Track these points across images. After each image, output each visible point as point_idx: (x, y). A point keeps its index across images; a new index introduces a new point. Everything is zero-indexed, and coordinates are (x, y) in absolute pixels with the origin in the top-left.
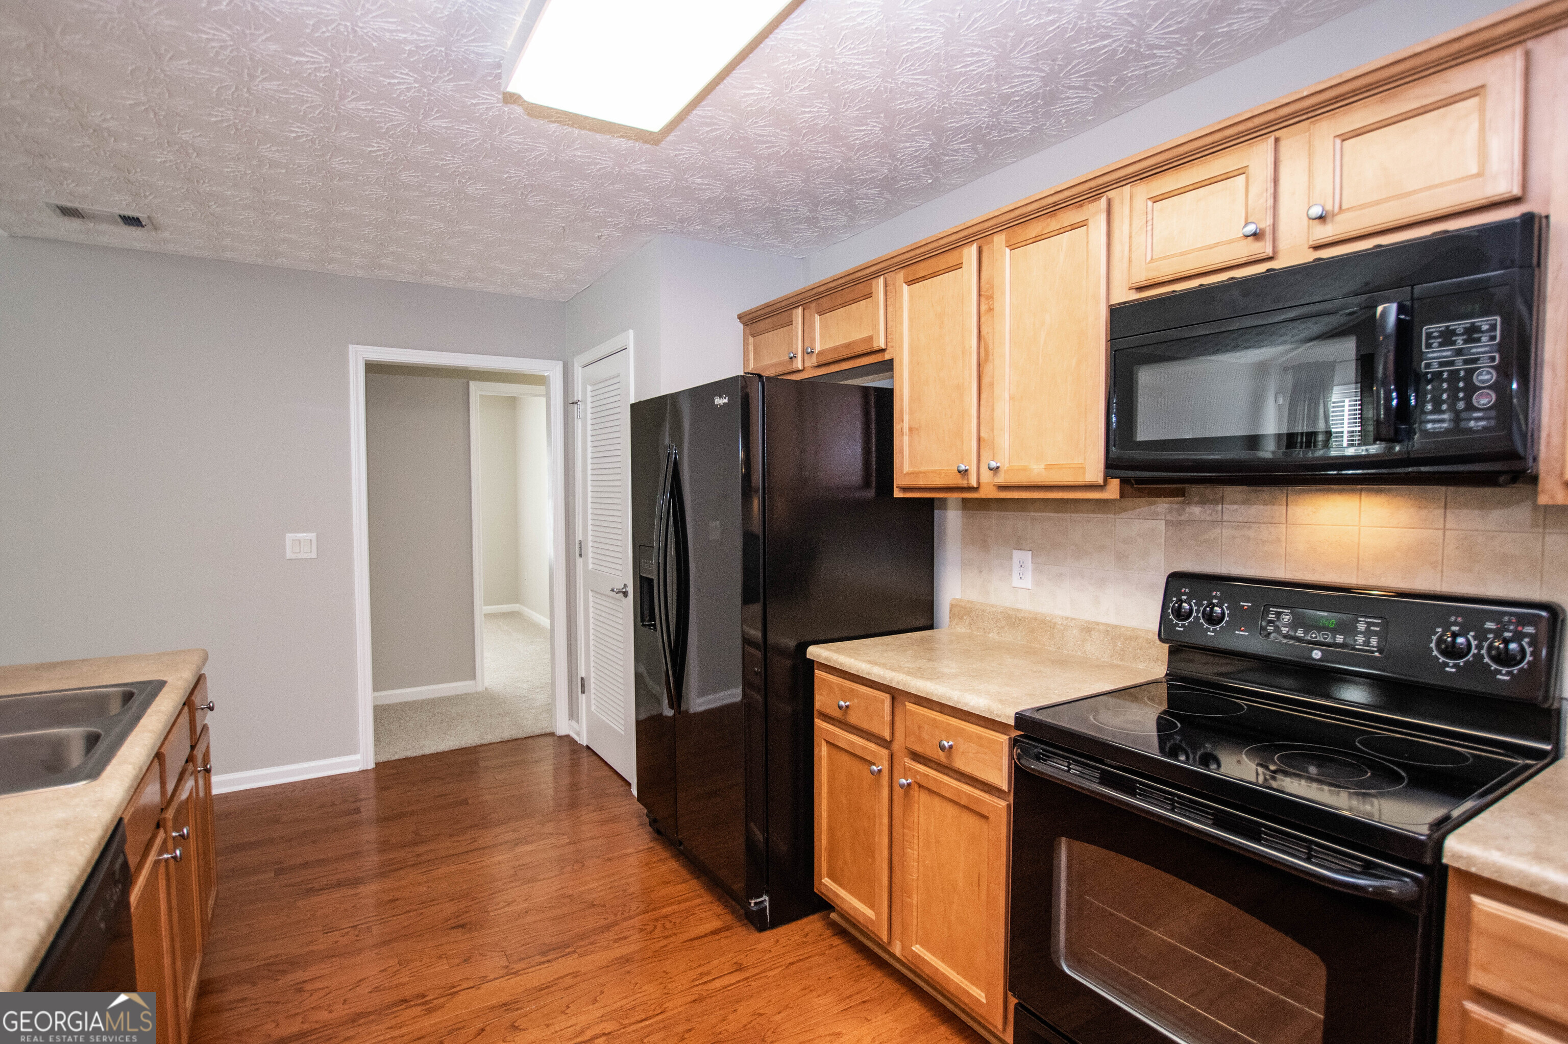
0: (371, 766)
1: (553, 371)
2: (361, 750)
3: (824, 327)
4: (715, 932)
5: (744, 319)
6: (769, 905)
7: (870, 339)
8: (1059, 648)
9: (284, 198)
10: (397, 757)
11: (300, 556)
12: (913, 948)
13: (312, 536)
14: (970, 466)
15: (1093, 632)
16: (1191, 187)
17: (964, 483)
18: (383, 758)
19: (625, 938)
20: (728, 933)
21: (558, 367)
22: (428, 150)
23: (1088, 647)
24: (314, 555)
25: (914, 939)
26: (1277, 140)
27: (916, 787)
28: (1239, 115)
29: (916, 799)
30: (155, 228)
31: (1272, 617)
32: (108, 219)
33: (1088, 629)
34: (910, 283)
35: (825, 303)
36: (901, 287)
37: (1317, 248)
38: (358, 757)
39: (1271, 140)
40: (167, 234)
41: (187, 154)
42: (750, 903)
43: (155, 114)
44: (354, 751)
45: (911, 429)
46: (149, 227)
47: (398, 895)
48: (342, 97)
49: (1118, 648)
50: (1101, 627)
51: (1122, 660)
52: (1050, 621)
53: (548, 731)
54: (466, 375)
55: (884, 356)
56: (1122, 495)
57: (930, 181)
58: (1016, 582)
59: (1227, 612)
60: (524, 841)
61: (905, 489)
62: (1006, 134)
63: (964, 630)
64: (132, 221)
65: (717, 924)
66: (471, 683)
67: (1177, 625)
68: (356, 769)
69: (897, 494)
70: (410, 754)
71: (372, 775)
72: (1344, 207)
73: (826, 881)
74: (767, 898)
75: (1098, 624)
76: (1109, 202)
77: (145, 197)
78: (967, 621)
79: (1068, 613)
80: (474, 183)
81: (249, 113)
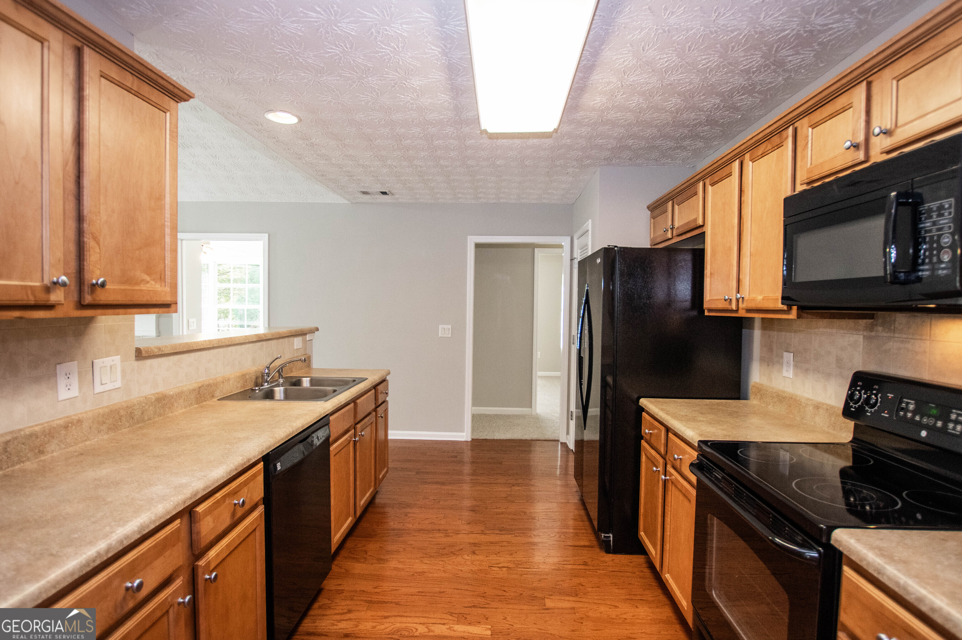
0: (469, 439)
1: (565, 241)
2: (465, 430)
3: (680, 212)
4: (585, 546)
5: (650, 208)
6: (613, 540)
7: (695, 220)
8: (802, 419)
9: (430, 177)
10: (481, 438)
11: (445, 336)
12: (666, 576)
13: (450, 327)
14: (732, 296)
15: (819, 410)
16: (828, 118)
17: (729, 307)
18: (476, 437)
19: (539, 536)
20: (591, 549)
21: (569, 239)
22: (472, 151)
23: (817, 419)
24: (450, 336)
25: (667, 572)
26: (869, 84)
27: (670, 482)
28: (846, 70)
29: (670, 488)
30: (393, 194)
31: (904, 405)
32: (376, 193)
33: (817, 407)
34: (712, 185)
35: (680, 198)
36: (708, 187)
37: (888, 152)
38: (464, 434)
39: (864, 83)
40: (397, 196)
41: (392, 168)
42: (602, 536)
43: (378, 158)
44: (462, 431)
45: (711, 274)
46: (390, 194)
47: (456, 492)
48: (432, 140)
49: (832, 421)
50: (824, 406)
51: (834, 430)
52: (799, 400)
53: (556, 439)
54: (532, 247)
55: (703, 230)
56: (799, 316)
57: (739, 117)
58: (785, 374)
59: (879, 400)
60: (518, 485)
61: (710, 310)
62: (767, 86)
63: (757, 403)
64: (384, 193)
65: (587, 543)
66: (530, 409)
67: (852, 407)
68: (463, 440)
69: (706, 313)
70: (488, 438)
71: (469, 444)
72: (899, 124)
73: (642, 533)
74: (611, 536)
75: (823, 404)
76: (795, 131)
77: (385, 184)
78: (759, 397)
79: (811, 397)
80: (498, 160)
81: (405, 152)
